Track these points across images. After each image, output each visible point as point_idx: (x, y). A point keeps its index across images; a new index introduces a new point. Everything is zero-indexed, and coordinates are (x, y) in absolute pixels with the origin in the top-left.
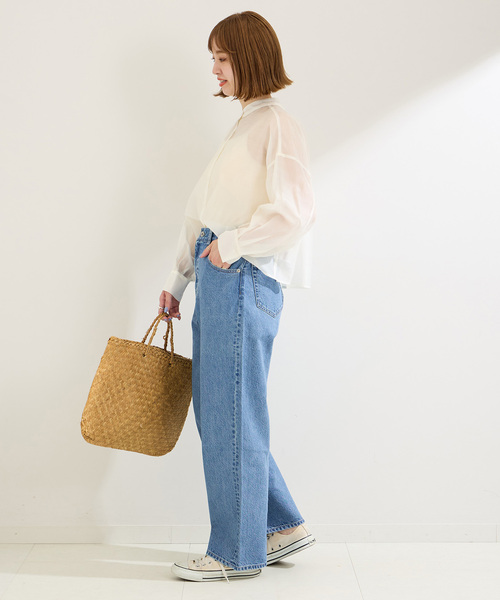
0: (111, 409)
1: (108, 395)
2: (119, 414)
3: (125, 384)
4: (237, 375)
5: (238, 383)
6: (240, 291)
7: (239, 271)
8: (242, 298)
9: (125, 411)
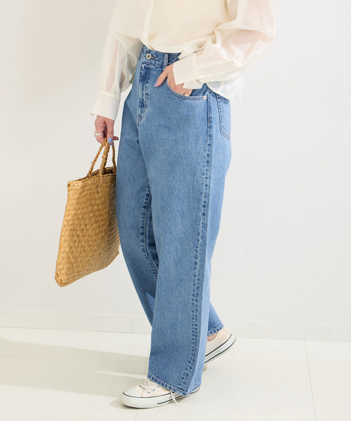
0: (79, 250)
1: (74, 238)
2: (85, 251)
3: (87, 221)
4: (204, 206)
5: (204, 214)
6: (209, 120)
7: (205, 97)
8: (210, 127)
9: (89, 246)
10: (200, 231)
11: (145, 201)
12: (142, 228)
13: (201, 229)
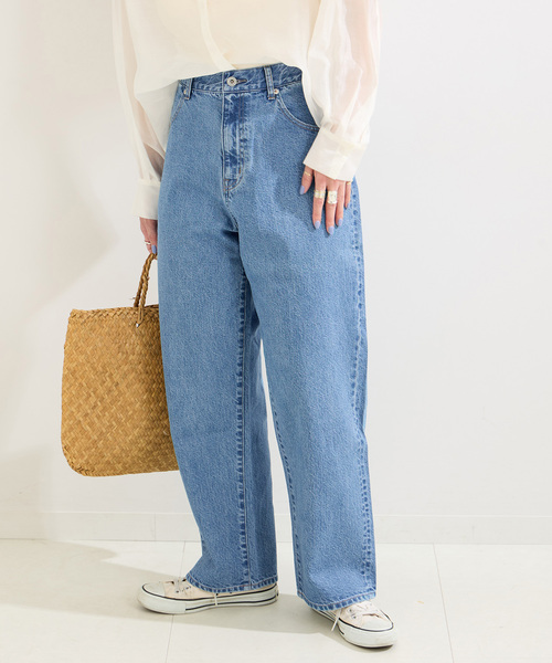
4: (360, 293)
5: (360, 306)
10: (359, 333)
11: (241, 320)
12: (240, 365)
13: (359, 329)
